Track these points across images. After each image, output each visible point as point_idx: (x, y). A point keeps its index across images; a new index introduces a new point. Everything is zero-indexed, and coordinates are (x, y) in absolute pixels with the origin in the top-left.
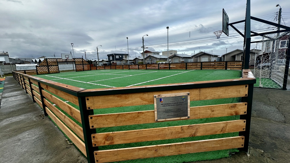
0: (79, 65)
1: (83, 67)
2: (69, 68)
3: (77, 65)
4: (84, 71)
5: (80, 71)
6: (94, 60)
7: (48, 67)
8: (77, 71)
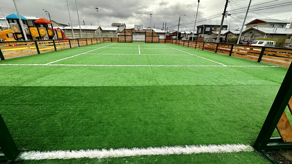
0: (149, 36)
1: (152, 39)
2: (141, 39)
3: (147, 36)
4: (152, 42)
5: (149, 42)
6: (184, 33)
7: (125, 37)
8: (146, 42)
